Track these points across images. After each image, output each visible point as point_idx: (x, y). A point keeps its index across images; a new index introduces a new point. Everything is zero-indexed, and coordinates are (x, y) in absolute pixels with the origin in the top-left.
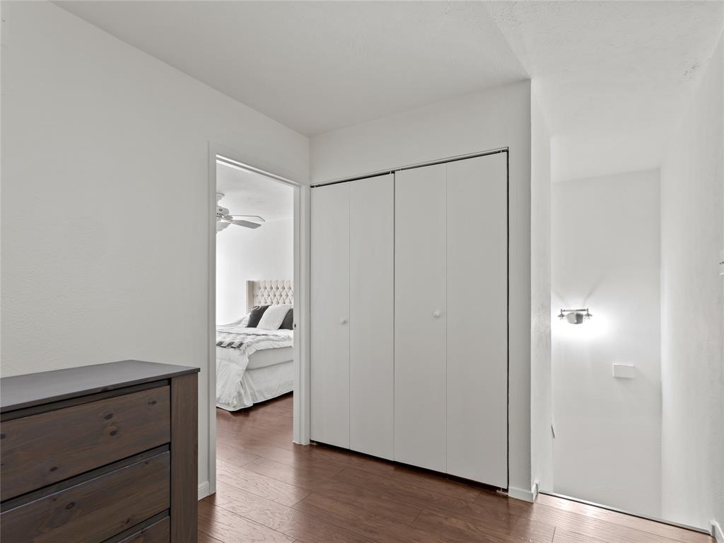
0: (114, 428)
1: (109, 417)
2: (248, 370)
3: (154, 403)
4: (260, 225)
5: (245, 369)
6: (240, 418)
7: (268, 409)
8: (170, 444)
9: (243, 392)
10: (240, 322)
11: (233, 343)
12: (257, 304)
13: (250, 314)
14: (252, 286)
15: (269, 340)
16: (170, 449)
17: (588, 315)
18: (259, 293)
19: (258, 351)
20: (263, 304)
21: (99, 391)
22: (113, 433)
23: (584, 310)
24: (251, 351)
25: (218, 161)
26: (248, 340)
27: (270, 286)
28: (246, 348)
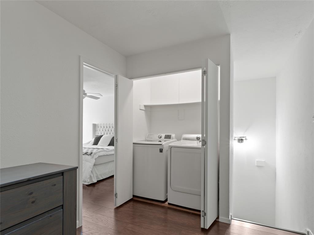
0: (34, 199)
1: (31, 193)
2: (95, 165)
3: (55, 185)
4: (100, 98)
5: (93, 165)
6: (91, 188)
7: (104, 183)
8: (62, 205)
9: (92, 175)
10: (89, 143)
11: (88, 153)
12: (97, 134)
13: (94, 139)
14: (95, 126)
15: (104, 151)
16: (63, 208)
17: (246, 139)
18: (98, 129)
19: (99, 156)
20: (100, 134)
21: (26, 180)
22: (33, 202)
23: (244, 137)
24: (96, 156)
25: (84, 66)
26: (95, 151)
27: (103, 126)
28: (94, 155)
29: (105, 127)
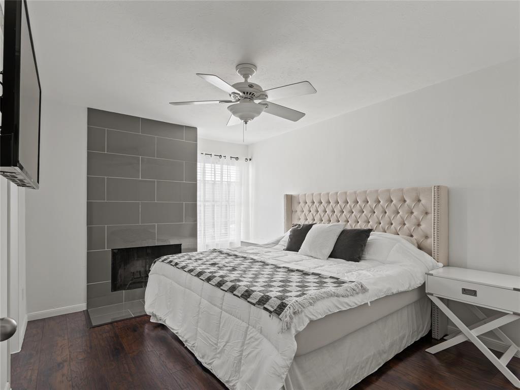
2: (297, 357)
10: (277, 242)
12: (296, 222)
13: (289, 233)
14: (290, 200)
18: (298, 208)
19: (313, 322)
20: (302, 222)
24: (300, 324)
27: (311, 201)
28: (291, 318)
29: (316, 203)
